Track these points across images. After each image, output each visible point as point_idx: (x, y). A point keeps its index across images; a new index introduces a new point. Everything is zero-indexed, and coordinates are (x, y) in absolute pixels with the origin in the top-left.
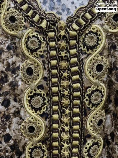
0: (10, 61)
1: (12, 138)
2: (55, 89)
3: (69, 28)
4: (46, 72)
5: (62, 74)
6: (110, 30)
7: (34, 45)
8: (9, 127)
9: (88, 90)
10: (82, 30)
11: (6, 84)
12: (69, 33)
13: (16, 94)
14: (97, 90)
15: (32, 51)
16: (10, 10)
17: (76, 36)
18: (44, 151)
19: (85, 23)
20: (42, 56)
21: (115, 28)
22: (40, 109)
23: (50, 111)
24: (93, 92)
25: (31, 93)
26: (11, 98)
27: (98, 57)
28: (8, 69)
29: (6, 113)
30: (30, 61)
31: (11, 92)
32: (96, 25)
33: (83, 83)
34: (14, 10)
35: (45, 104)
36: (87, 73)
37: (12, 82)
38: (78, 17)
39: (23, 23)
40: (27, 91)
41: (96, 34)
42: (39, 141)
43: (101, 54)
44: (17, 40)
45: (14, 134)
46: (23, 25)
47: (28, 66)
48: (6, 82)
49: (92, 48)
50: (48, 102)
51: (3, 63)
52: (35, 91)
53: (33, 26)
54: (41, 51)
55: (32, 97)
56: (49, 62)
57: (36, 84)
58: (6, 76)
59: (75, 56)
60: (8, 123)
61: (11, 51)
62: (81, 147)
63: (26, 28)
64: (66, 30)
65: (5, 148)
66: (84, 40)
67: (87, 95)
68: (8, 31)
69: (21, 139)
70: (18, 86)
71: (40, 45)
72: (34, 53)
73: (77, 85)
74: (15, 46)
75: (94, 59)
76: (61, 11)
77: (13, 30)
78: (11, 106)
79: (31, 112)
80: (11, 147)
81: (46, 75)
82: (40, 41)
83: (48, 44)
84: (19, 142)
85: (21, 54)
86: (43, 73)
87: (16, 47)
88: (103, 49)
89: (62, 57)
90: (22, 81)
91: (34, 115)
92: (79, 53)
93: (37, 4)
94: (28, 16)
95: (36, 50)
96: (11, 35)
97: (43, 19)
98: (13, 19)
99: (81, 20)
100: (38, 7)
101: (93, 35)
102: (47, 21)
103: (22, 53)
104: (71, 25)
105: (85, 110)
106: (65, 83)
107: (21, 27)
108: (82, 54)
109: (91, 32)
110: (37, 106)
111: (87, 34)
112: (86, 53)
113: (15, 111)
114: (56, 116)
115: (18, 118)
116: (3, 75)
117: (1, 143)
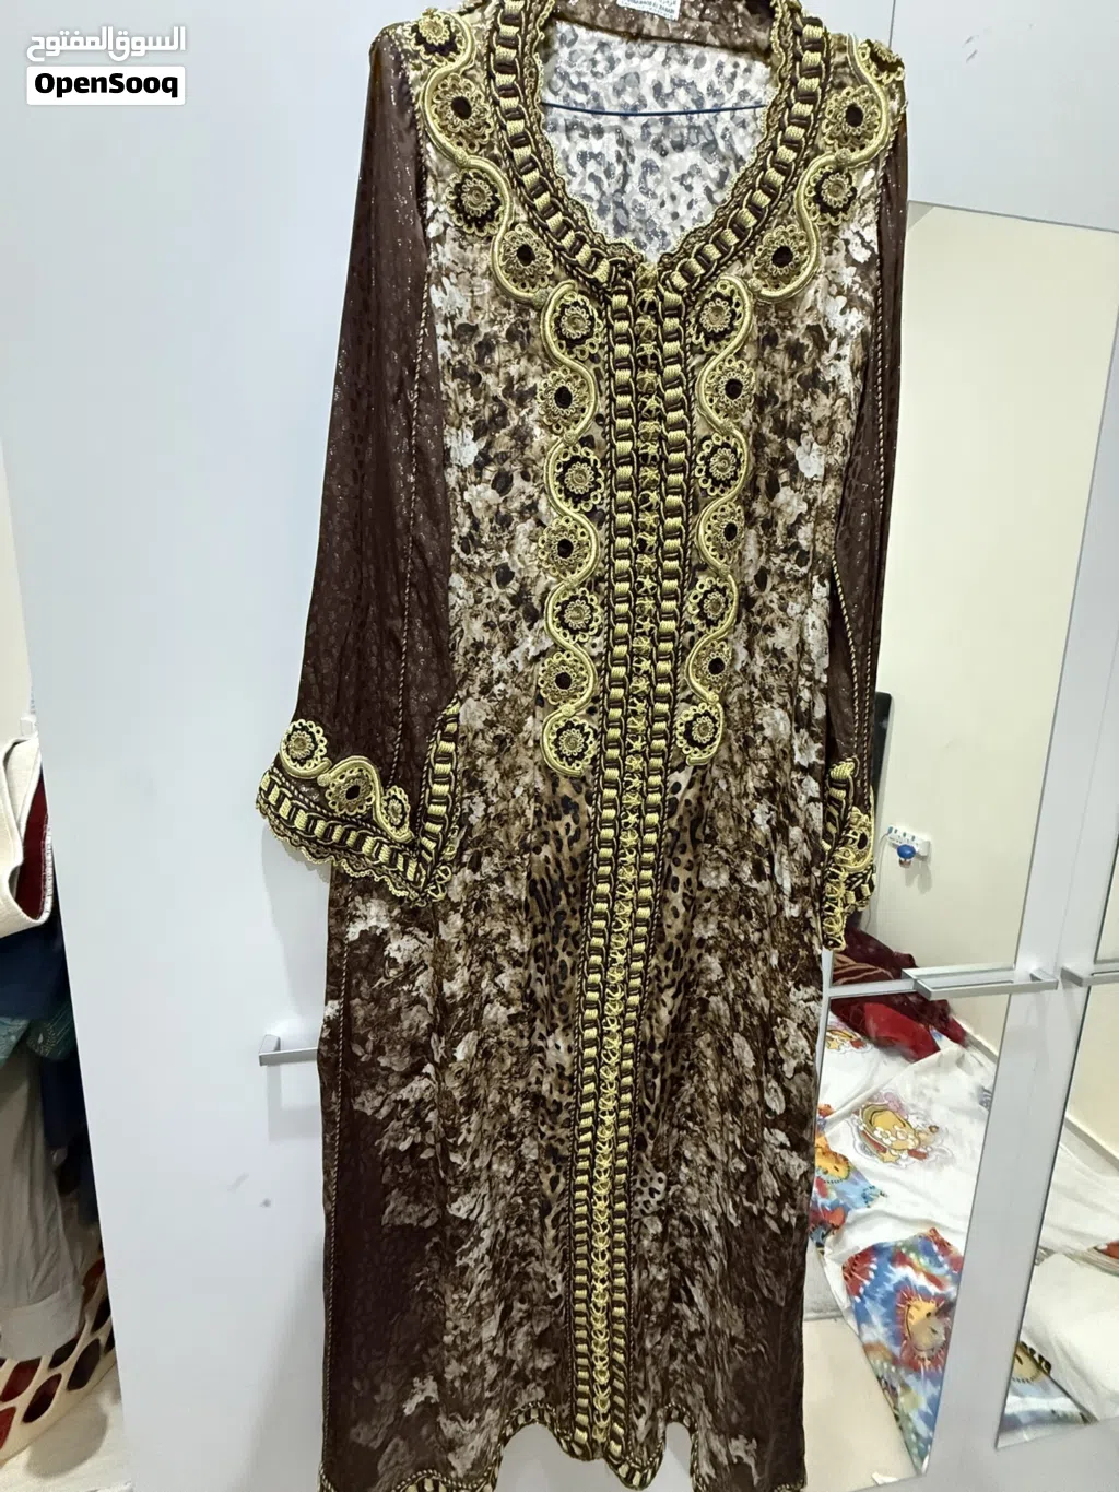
0: (514, 370)
1: (517, 575)
2: (625, 446)
3: (664, 284)
4: (603, 402)
5: (644, 404)
6: (765, 292)
7: (576, 328)
8: (509, 548)
9: (704, 446)
10: (695, 292)
11: (503, 431)
12: (662, 298)
13: (528, 459)
14: (726, 445)
15: (571, 344)
16: (516, 229)
17: (679, 308)
18: (593, 609)
19: (702, 271)
20: (594, 358)
21: (777, 287)
22: (586, 497)
23: (610, 503)
24: (715, 449)
25: (565, 455)
26: (515, 470)
27: (730, 361)
28: (508, 392)
29: (503, 511)
30: (565, 371)
31: (516, 454)
32: (731, 278)
33: (692, 429)
34: (528, 230)
35: (598, 486)
36: (705, 401)
37: (516, 429)
38: (688, 255)
39: (548, 268)
40: (556, 452)
41: (729, 299)
42: (582, 585)
43: (739, 355)
44: (533, 314)
45: (520, 565)
46: (549, 273)
47: (560, 385)
48: (504, 426)
49: (717, 337)
50: (605, 481)
51: (498, 374)
52: (575, 450)
53: (573, 277)
54: (592, 345)
55: (567, 466)
56: (612, 376)
57: (577, 431)
58: (504, 412)
59: (677, 359)
60: (506, 535)
61: (517, 345)
62: (683, 596)
63: (557, 283)
64: (657, 289)
65: (498, 601)
66: (698, 317)
67: (702, 458)
68: (511, 287)
69: (538, 577)
70: (532, 438)
71: (592, 327)
72: (576, 351)
73: (680, 434)
74: (525, 331)
75: (721, 368)
76: (643, 238)
77: (524, 286)
78: (513, 491)
79: (564, 506)
80: (513, 599)
81: (602, 411)
82: (592, 319)
83: (609, 326)
84: (534, 583)
85: (541, 353)
86: (595, 404)
87: (529, 334)
88: (745, 341)
89: (644, 358)
90: (543, 426)
91: (571, 512)
92: (685, 353)
93: (585, 214)
94: (561, 249)
95: (580, 341)
96: (518, 300)
97: (599, 258)
98: (526, 254)
99: (694, 264)
100: (588, 224)
101: (721, 303)
102: (612, 264)
103: (544, 350)
104: (668, 277)
105: (695, 497)
106: (650, 426)
107: (543, 280)
108: (694, 354)
109: (717, 295)
110: (579, 489)
111: (707, 301)
112: (702, 352)
113: (523, 505)
114: (624, 518)
115: (531, 522)
116: (496, 408)
117: (489, 584)
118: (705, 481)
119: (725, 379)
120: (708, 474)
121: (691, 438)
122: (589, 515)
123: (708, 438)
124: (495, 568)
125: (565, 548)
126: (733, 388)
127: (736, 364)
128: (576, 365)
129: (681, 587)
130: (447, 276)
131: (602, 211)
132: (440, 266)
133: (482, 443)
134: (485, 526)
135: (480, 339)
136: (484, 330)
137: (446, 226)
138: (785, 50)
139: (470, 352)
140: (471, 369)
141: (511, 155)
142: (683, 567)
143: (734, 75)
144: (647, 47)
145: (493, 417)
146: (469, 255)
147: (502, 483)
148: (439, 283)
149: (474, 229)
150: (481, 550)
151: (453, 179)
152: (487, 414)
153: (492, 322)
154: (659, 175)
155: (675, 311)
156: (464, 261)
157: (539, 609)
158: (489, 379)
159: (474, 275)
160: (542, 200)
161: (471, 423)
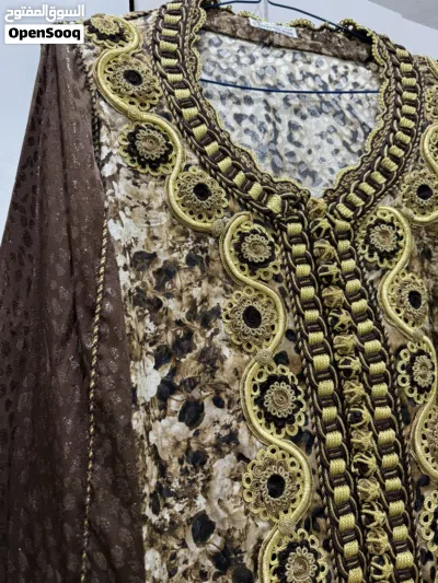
0: (196, 292)
1: (217, 526)
2: (321, 361)
3: (331, 212)
4: (291, 318)
5: (336, 320)
6: (416, 218)
7: (257, 252)
8: (205, 491)
9: (402, 354)
11: (188, 355)
12: (334, 225)
13: (221, 383)
14: (420, 352)
16: (190, 169)
17: (349, 232)
19: (363, 203)
20: (277, 278)
21: (424, 214)
22: (290, 420)
23: (315, 424)
24: (413, 358)
25: (260, 375)
26: (206, 396)
27: (403, 274)
28: (192, 315)
29: (194, 447)
30: (249, 291)
31: (205, 378)
33: (386, 339)
35: (300, 404)
36: (391, 311)
37: (204, 352)
39: (223, 201)
42: (298, 526)
43: (409, 269)
44: (211, 241)
45: (223, 514)
46: (224, 206)
47: (246, 305)
48: (190, 351)
49: (389, 256)
50: (306, 398)
51: (180, 299)
53: (247, 209)
54: (275, 267)
55: (264, 387)
56: (297, 293)
57: (270, 349)
58: (189, 335)
59: (355, 275)
60: (200, 476)
61: (197, 269)
62: (412, 518)
63: (232, 214)
64: (328, 218)
65: (197, 564)
66: (367, 238)
67: (403, 368)
68: (188, 218)
70: (223, 359)
71: (272, 251)
72: (260, 273)
73: (375, 345)
74: (204, 256)
75: (397, 281)
77: (200, 217)
78: (206, 421)
79: (266, 432)
80: (215, 558)
81: (291, 326)
82: (270, 244)
83: (287, 249)
84: (243, 536)
85: (221, 275)
86: (283, 322)
87: (208, 259)
90: (231, 345)
91: (277, 440)
92: (362, 269)
93: (251, 159)
94: (233, 186)
95: (265, 263)
96: (196, 230)
97: (270, 193)
98: (202, 191)
99: (354, 197)
100: (255, 166)
101: (385, 227)
102: (283, 198)
103: (224, 271)
104: (334, 207)
107: (219, 212)
108: (369, 270)
109: (379, 222)
110: (281, 412)
111: (372, 226)
112: (378, 268)
113: (218, 436)
114: (334, 438)
115: (232, 456)
116: (180, 333)
117: (184, 545)
118: (412, 391)
119: (405, 293)
120: (413, 383)
121: (387, 348)
122: (296, 440)
123: (404, 347)
124: (190, 520)
125: (276, 485)
126: (415, 298)
127: (408, 277)
128: (261, 285)
129: (408, 508)
130: (123, 210)
132: (117, 202)
133: (165, 370)
134: (174, 468)
135: (160, 265)
136: (163, 257)
137: (119, 166)
139: (149, 277)
140: (150, 294)
141: (180, 114)
142: (405, 484)
144: (277, 52)
145: (177, 342)
146: (145, 191)
147: (192, 414)
148: (117, 218)
149: (148, 169)
150: (170, 500)
151: (126, 128)
152: (169, 338)
153: (171, 250)
154: (303, 132)
155: (347, 235)
156: (137, 195)
157: (252, 569)
158: (171, 304)
159: (149, 209)
160: (211, 148)
161: (150, 350)
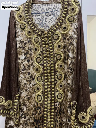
0: (29, 46)
1: (31, 73)
2: (45, 55)
3: (48, 33)
4: (41, 49)
5: (47, 50)
6: (63, 33)
7: (37, 40)
8: (30, 70)
10: (53, 34)
13: (32, 58)
14: (59, 54)
17: (51, 36)
18: (42, 78)
19: (54, 31)
20: (40, 44)
21: (65, 32)
22: (40, 62)
23: (43, 63)
24: (57, 55)
25: (37, 57)
26: (30, 59)
27: (59, 43)
28: (29, 49)
29: (29, 65)
31: (30, 57)
32: (58, 32)
33: (54, 52)
34: (30, 29)
35: (41, 61)
36: (55, 48)
37: (30, 54)
38: (51, 29)
39: (33, 33)
40: (35, 56)
41: (58, 35)
42: (40, 74)
43: (60, 41)
44: (31, 39)
45: (31, 72)
47: (35, 48)
48: (28, 54)
49: (56, 40)
51: (27, 47)
52: (38, 56)
53: (36, 34)
54: (39, 42)
55: (37, 58)
56: (42, 46)
57: (38, 54)
58: (28, 52)
59: (51, 43)
60: (29, 68)
61: (29, 43)
62: (55, 76)
63: (34, 35)
64: (47, 34)
65: (28, 77)
66: (54, 37)
68: (28, 36)
69: (34, 74)
70: (32, 55)
71: (39, 40)
72: (37, 43)
73: (52, 53)
76: (46, 27)
77: (30, 36)
78: (30, 62)
79: (37, 64)
80: (30, 77)
81: (41, 51)
83: (41, 40)
87: (31, 42)
88: (61, 40)
89: (46, 44)
90: (34, 53)
91: (38, 65)
93: (37, 26)
94: (34, 31)
95: (38, 42)
96: (29, 38)
97: (39, 31)
98: (29, 32)
99: (52, 30)
102: (41, 32)
103: (33, 43)
105: (55, 62)
106: (48, 53)
107: (32, 35)
108: (53, 42)
110: (39, 61)
111: (55, 35)
112: (54, 42)
113: (31, 64)
114: (45, 65)
115: (33, 66)
116: (27, 51)
117: (27, 75)
118: (56, 59)
119: (58, 45)
121: (54, 54)
122: (40, 65)
123: (56, 53)
124: (28, 73)
125: (37, 69)
126: (59, 46)
128: (37, 45)
129: (54, 74)
130: (19, 36)
131: (40, 25)
133: (25, 56)
134: (26, 67)
135: (24, 43)
136: (25, 42)
137: (19, 30)
138: (62, 3)
139: (23, 44)
140: (23, 47)
141: (27, 21)
142: (54, 71)
143: (57, 6)
145: (27, 53)
147: (28, 61)
149: (23, 30)
150: (26, 70)
151: (20, 24)
152: (26, 52)
153: (26, 41)
154: (47, 19)
156: (22, 34)
157: (34, 78)
158: (26, 48)
160: (31, 25)
161: (24, 53)
